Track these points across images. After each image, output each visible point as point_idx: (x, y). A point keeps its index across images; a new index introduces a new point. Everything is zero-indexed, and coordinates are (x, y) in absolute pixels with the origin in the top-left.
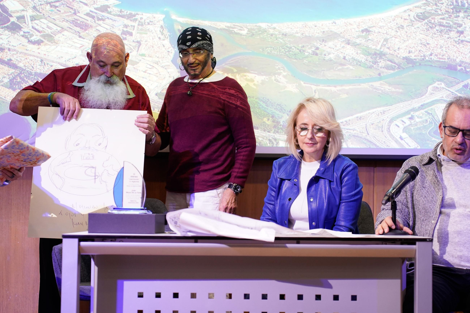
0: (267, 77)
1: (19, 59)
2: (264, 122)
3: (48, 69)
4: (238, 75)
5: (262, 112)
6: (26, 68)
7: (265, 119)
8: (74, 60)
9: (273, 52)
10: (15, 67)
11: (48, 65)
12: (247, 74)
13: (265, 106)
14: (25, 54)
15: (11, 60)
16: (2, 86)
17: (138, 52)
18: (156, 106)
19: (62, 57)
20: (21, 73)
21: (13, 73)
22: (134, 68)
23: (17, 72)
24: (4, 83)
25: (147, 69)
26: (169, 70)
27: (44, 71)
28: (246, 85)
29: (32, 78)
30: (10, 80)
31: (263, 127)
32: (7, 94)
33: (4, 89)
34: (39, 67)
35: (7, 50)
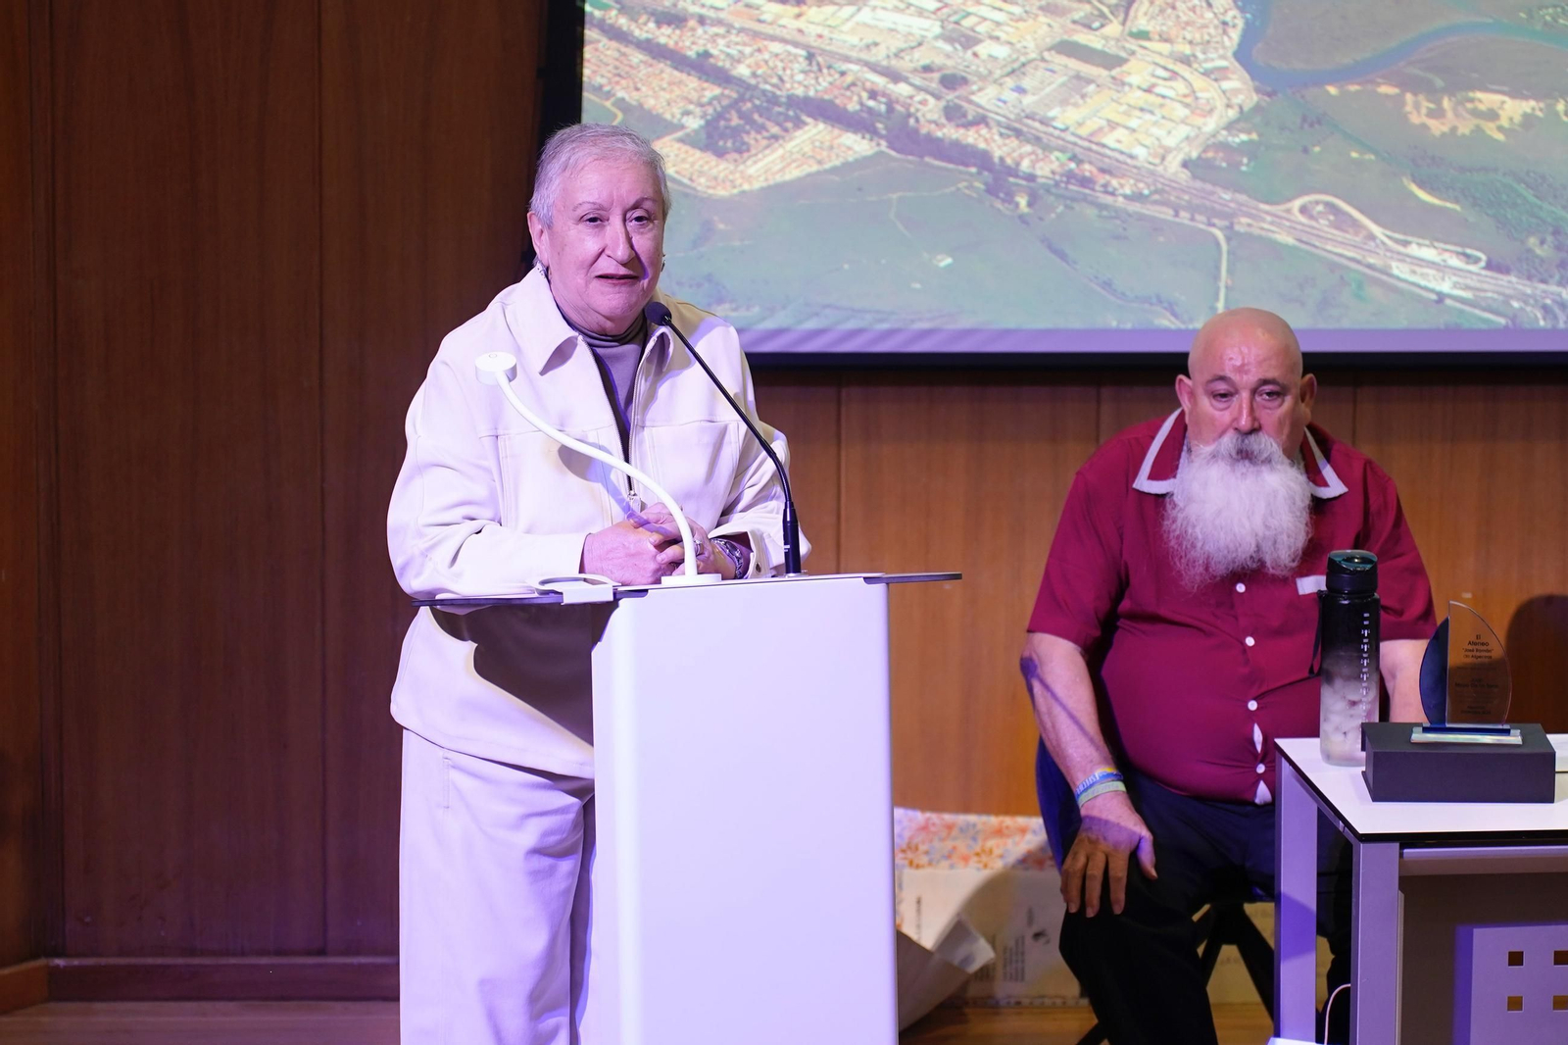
0: (1542, 105)
1: (733, 52)
2: (1529, 251)
3: (831, 83)
4: (1450, 99)
5: (1524, 218)
6: (758, 83)
7: (1532, 241)
8: (917, 54)
9: (1561, 21)
10: (722, 77)
11: (832, 71)
12: (1479, 95)
13: (1532, 199)
14: (756, 35)
15: (706, 55)
16: (681, 140)
17: (1124, 23)
18: (1183, 203)
19: (876, 44)
20: (742, 99)
21: (715, 98)
22: (1113, 78)
23: (729, 97)
24: (688, 131)
25: (1154, 80)
26: (1226, 85)
27: (817, 91)
28: (1472, 132)
29: (780, 114)
30: (708, 123)
31: (1525, 267)
32: (697, 167)
33: (687, 152)
34: (800, 77)
35: (692, 23)
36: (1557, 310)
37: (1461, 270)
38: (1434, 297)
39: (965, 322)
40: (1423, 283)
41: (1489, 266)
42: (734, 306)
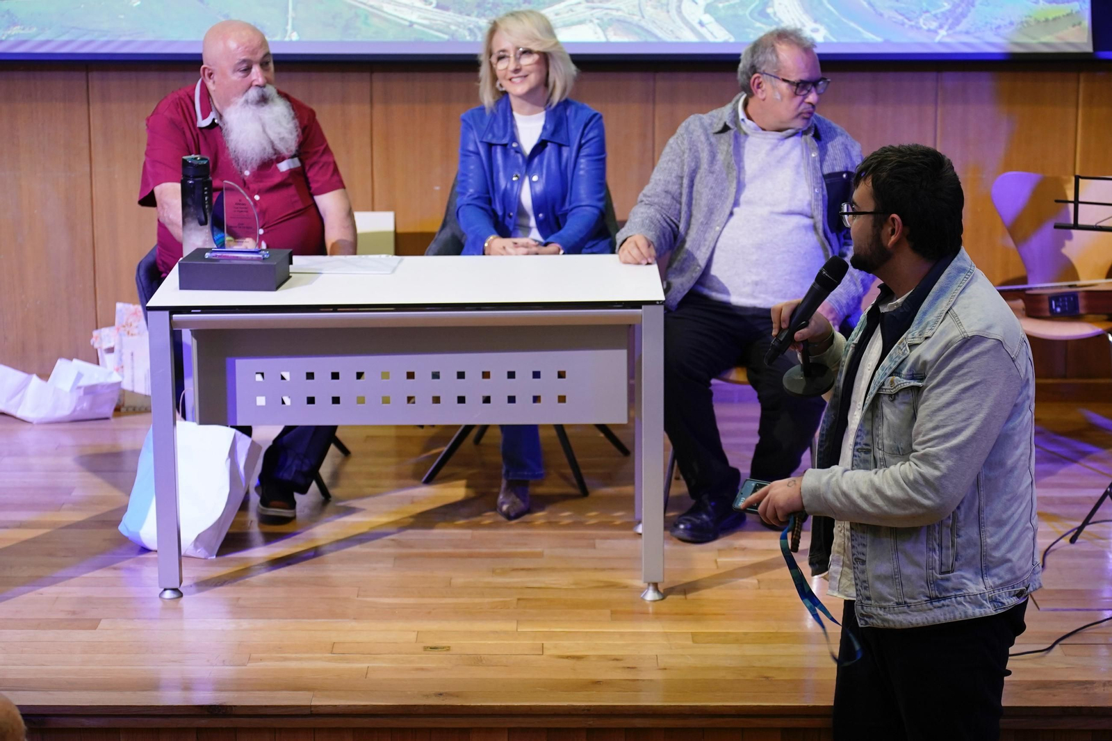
36: (476, 31)
37: (421, 9)
38: (407, 23)
39: (150, 37)
40: (401, 16)
41: (438, 6)
42: (22, 27)
